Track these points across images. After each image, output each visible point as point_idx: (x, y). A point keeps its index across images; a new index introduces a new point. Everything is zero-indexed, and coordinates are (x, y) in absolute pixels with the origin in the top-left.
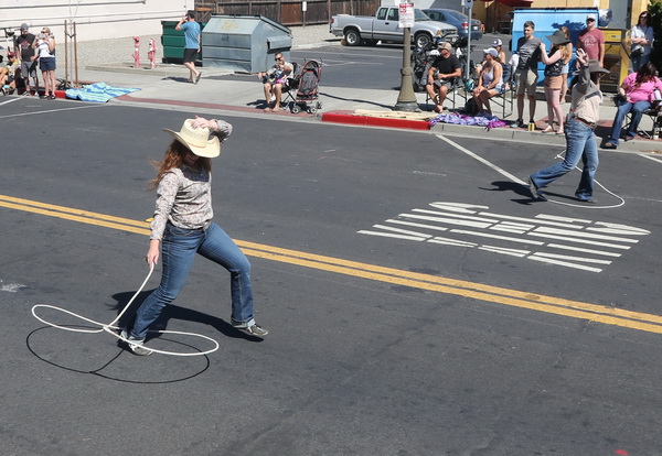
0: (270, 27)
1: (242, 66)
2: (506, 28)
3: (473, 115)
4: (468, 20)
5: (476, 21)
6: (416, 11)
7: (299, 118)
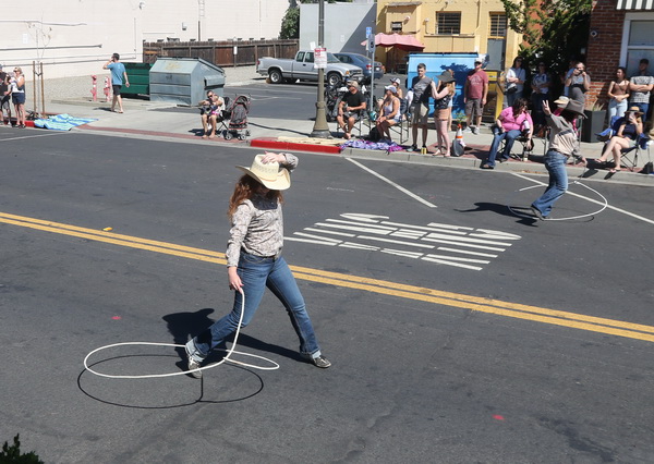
0: (206, 68)
1: (183, 100)
2: (403, 70)
3: (376, 141)
4: (372, 63)
5: (378, 63)
6: (328, 55)
7: (231, 144)
